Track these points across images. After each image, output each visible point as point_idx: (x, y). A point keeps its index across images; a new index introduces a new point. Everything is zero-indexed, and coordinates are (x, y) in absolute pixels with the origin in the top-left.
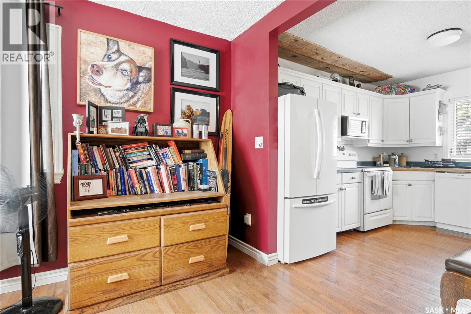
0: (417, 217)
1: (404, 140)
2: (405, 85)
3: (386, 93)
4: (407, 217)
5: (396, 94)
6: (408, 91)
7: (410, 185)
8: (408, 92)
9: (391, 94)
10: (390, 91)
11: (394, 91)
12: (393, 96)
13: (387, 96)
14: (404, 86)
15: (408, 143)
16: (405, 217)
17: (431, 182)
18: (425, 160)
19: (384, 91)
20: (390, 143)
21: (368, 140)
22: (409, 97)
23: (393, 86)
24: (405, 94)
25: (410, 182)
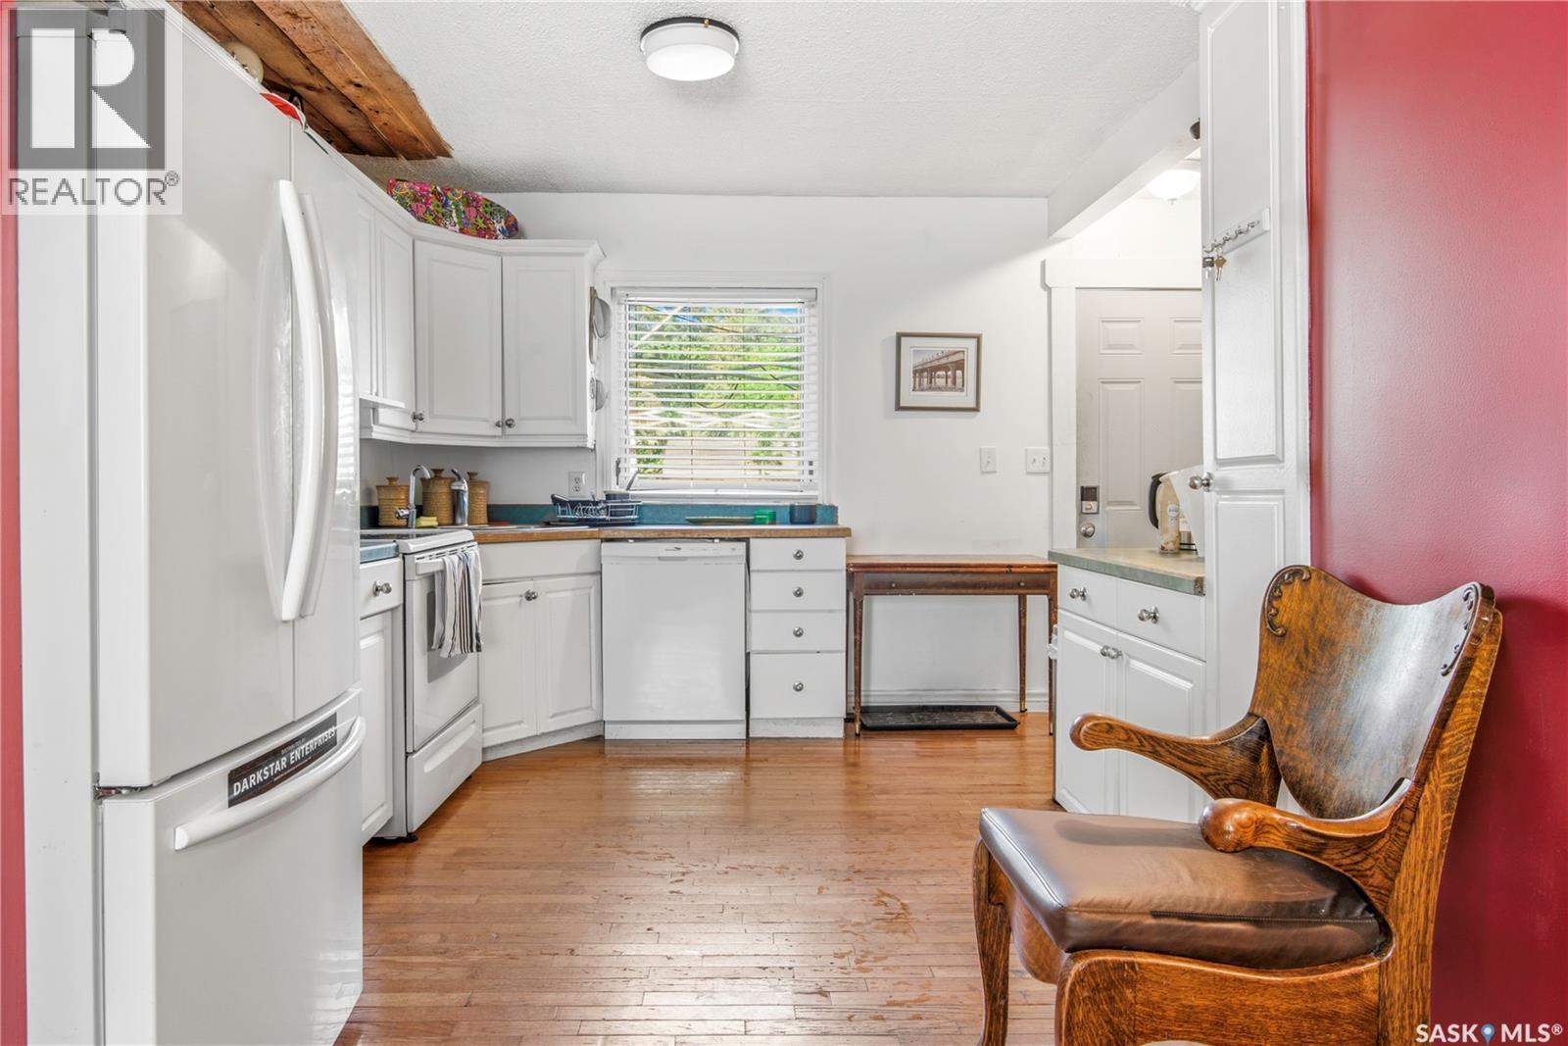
0: (553, 716)
1: (486, 420)
2: (488, 204)
3: (430, 218)
4: (523, 725)
5: (462, 231)
6: (498, 226)
7: (530, 597)
8: (498, 232)
9: (445, 226)
10: (441, 210)
11: (454, 215)
12: (448, 234)
13: (429, 230)
14: (486, 206)
15: (498, 431)
16: (517, 727)
17: (587, 577)
18: (553, 497)
19: (419, 204)
20: (442, 431)
21: (371, 411)
22: (499, 254)
23: (449, 194)
24: (490, 238)
25: (529, 586)
